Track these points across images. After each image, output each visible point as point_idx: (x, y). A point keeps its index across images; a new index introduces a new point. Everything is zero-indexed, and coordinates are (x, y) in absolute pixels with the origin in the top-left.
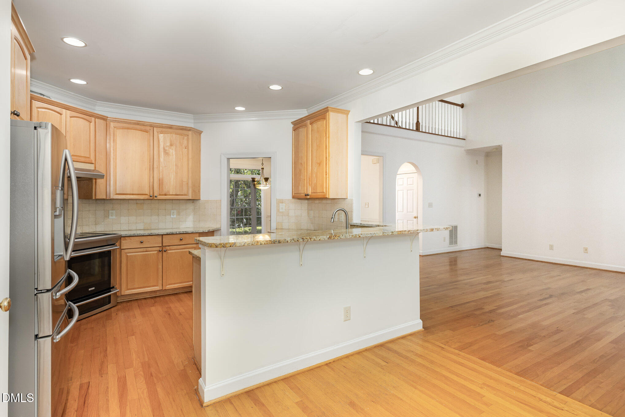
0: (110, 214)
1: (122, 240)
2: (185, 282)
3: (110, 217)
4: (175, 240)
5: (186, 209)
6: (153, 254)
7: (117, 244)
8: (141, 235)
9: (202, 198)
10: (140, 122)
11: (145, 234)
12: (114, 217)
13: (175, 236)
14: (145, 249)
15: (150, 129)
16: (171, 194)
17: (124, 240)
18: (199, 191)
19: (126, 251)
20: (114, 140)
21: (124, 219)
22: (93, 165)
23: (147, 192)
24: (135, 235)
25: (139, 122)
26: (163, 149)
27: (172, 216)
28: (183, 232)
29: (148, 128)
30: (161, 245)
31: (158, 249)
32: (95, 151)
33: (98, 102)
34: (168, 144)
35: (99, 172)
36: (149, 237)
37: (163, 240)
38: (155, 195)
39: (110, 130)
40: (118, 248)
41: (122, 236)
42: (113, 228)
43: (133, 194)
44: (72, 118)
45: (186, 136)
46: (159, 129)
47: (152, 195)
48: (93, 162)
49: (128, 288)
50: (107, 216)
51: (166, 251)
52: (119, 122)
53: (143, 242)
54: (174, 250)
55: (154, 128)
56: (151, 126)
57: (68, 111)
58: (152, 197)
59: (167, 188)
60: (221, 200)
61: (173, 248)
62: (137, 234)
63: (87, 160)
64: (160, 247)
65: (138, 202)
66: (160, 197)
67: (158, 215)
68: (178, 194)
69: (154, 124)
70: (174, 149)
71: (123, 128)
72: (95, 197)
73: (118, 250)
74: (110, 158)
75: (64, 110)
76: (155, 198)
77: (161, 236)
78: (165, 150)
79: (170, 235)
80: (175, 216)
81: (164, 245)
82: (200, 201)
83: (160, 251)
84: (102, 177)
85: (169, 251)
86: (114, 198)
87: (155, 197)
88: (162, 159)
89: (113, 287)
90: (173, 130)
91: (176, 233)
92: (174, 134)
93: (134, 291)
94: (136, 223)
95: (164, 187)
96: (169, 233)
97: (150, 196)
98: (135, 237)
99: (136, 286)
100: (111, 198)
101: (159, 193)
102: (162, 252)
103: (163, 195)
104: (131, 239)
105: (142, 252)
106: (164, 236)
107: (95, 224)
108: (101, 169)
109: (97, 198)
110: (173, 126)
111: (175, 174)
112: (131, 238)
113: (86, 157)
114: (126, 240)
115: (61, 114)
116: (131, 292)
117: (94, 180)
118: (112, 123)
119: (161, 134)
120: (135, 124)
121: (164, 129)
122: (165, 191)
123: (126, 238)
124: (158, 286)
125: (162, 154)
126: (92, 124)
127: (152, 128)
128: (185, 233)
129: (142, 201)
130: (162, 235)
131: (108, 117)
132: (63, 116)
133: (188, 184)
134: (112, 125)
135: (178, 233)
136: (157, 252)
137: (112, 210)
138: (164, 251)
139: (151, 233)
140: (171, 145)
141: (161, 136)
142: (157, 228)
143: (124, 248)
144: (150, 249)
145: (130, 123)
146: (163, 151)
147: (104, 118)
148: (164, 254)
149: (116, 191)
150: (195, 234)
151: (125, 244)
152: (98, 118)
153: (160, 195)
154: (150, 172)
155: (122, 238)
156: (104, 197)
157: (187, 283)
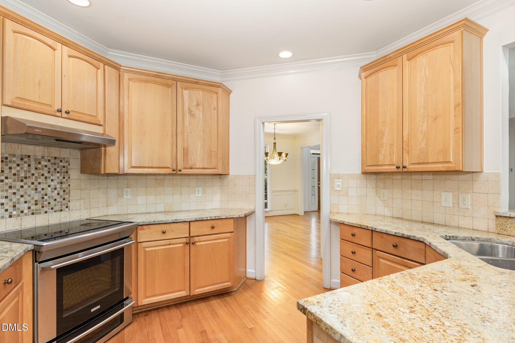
0: (125, 193)
1: (138, 229)
2: (218, 284)
3: (125, 197)
4: (205, 228)
5: (212, 186)
6: (179, 247)
7: (132, 236)
8: (163, 222)
9: (231, 173)
10: (161, 75)
11: (168, 221)
12: (129, 197)
13: (205, 223)
14: (168, 242)
15: (173, 84)
16: (197, 167)
17: (141, 230)
18: (228, 165)
19: (144, 244)
20: (129, 97)
21: (141, 200)
22: (101, 128)
23: (169, 165)
24: (155, 223)
25: (159, 74)
26: (188, 109)
27: (197, 195)
28: (215, 218)
29: (170, 82)
30: (188, 236)
31: (184, 240)
32: (105, 108)
33: (110, 49)
34: (195, 103)
35: (109, 136)
36: (173, 225)
37: (191, 228)
38: (179, 168)
39: (123, 83)
40: (134, 243)
41: (139, 224)
42: (128, 210)
43: (152, 168)
44: (71, 58)
45: (215, 95)
46: (183, 83)
47: (175, 169)
48: (102, 123)
49: (147, 295)
50: (120, 196)
51: (194, 243)
52: (135, 73)
53: (165, 232)
54: (204, 241)
55: (178, 82)
56: (174, 79)
57: (64, 46)
58: (175, 170)
59: (193, 159)
60: (255, 176)
61: (204, 239)
62: (158, 221)
63: (93, 120)
64: (187, 237)
65: (157, 177)
66: (184, 171)
67: (181, 194)
68: (205, 167)
69: (178, 77)
70: (201, 110)
71: (140, 81)
72: (105, 171)
73: (133, 246)
74: (124, 120)
75: (59, 45)
76: (179, 173)
77: (188, 224)
78: (190, 111)
79: (199, 222)
80: (200, 195)
81: (191, 235)
82: (229, 176)
83: (186, 243)
84: (112, 142)
85: (198, 244)
86: (129, 172)
87: (179, 170)
88: (187, 123)
89: (127, 298)
90: (200, 86)
91: (206, 219)
92: (201, 91)
93: (154, 300)
94: (156, 204)
95: (189, 158)
96: (198, 220)
97: (173, 170)
98: (156, 226)
99: (157, 292)
100: (125, 172)
101: (184, 166)
102: (189, 244)
103: (188, 168)
104: (150, 228)
105: (164, 245)
106: (191, 223)
107: (106, 205)
108: (112, 133)
109: (107, 172)
110: (200, 81)
111: (202, 141)
112: (150, 226)
113: (92, 116)
114: (144, 229)
115: (54, 50)
116: (151, 300)
117: (103, 148)
118: (125, 74)
119: (186, 91)
120: (154, 76)
121: (189, 85)
122: (190, 163)
123: (144, 227)
124: (184, 290)
125: (187, 116)
126: (100, 72)
127: (174, 82)
128: (217, 218)
129: (163, 177)
130: (190, 222)
131: (121, 66)
132: (58, 52)
133: (217, 154)
134: (126, 76)
135: (209, 218)
136: (182, 245)
137: (127, 188)
138: (192, 243)
139: (176, 220)
140: (198, 105)
141: (186, 92)
142: (180, 210)
143: (141, 241)
144: (174, 241)
145: (148, 75)
146: (188, 112)
147: (116, 67)
148: (192, 247)
149: (131, 164)
150: (229, 219)
151: (143, 235)
152: (109, 65)
153: (184, 168)
154: (172, 139)
155: (139, 227)
156: (117, 171)
157: (220, 285)
